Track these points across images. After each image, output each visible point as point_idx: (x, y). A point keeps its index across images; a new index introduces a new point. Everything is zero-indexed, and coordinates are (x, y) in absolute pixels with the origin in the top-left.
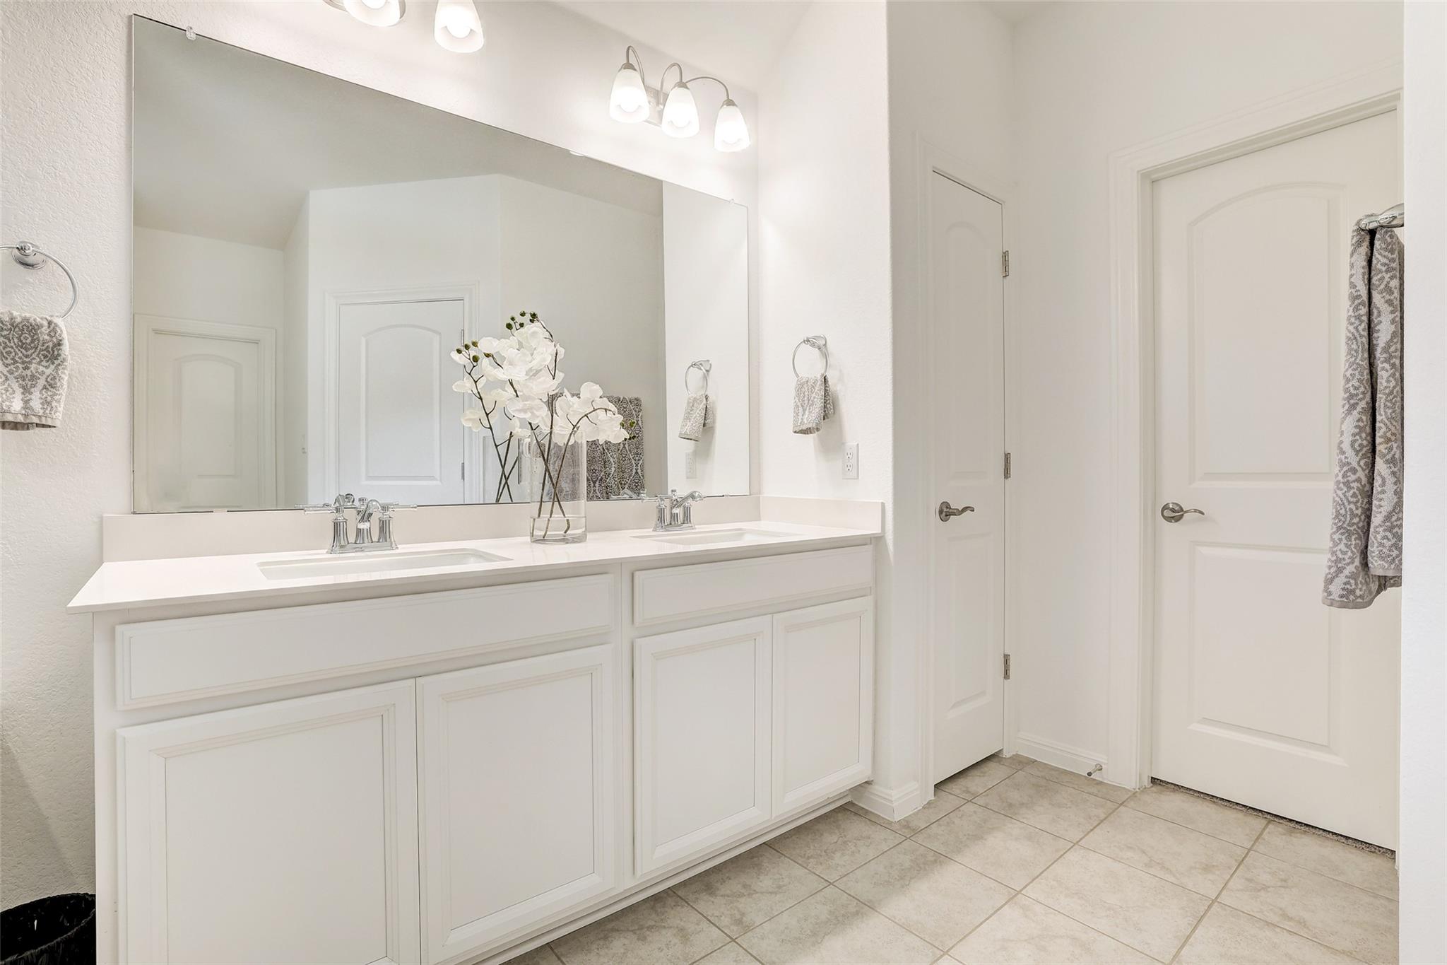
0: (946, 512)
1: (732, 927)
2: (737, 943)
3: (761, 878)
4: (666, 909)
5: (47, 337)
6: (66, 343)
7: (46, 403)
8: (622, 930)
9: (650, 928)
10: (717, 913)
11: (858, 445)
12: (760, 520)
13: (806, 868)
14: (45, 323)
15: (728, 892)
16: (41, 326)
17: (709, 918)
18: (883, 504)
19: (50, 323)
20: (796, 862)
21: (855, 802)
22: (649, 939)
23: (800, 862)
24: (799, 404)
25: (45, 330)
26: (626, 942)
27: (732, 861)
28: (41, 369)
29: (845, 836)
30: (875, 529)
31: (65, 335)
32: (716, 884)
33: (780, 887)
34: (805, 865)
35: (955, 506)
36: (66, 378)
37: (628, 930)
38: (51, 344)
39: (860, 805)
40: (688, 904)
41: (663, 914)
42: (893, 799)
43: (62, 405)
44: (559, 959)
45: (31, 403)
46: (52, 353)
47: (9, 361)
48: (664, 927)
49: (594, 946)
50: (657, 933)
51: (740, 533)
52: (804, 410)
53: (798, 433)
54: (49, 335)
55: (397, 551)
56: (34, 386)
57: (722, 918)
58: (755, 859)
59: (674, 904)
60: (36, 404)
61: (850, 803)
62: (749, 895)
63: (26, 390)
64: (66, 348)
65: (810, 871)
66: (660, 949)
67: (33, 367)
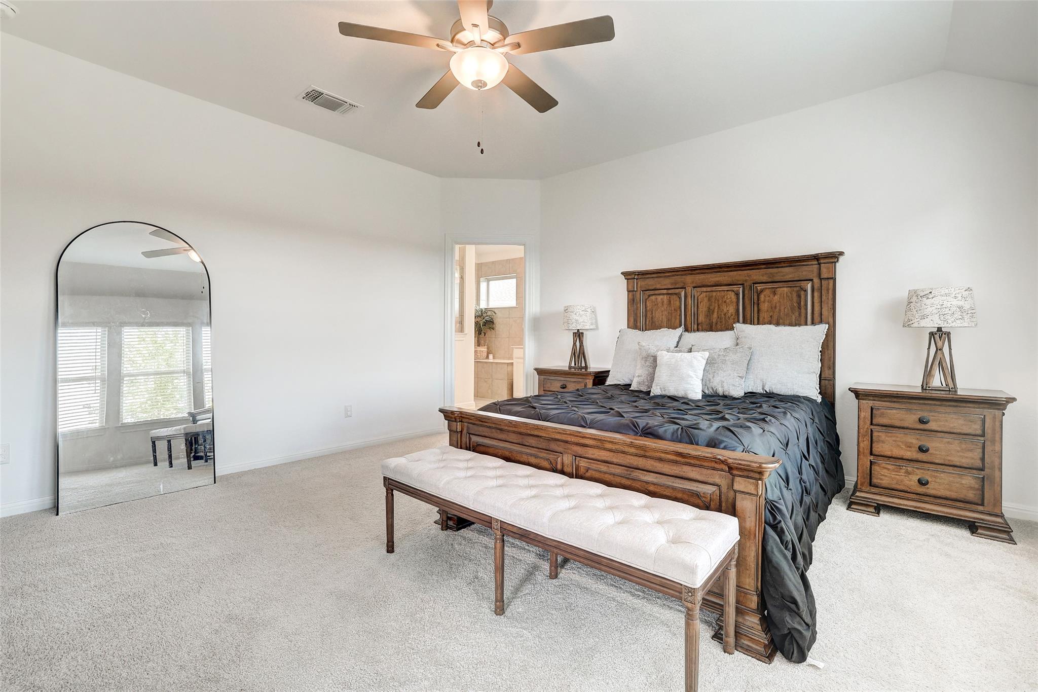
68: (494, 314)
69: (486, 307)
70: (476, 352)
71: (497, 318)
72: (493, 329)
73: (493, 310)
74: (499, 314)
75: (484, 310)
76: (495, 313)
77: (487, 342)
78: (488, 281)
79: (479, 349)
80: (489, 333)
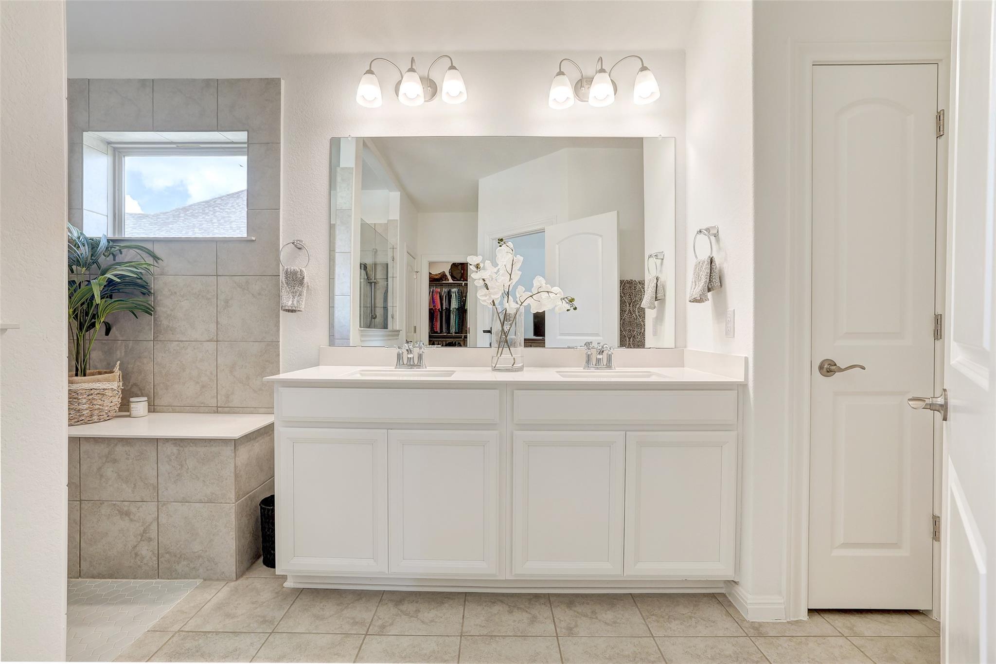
0: (828, 368)
1: (563, 630)
2: (558, 640)
3: (608, 612)
4: (537, 604)
5: (300, 276)
6: (305, 277)
7: (298, 302)
8: (504, 603)
9: (518, 608)
10: (562, 619)
11: (734, 310)
12: (683, 367)
13: (644, 619)
14: (299, 271)
15: (580, 611)
16: (298, 272)
17: (555, 619)
18: (746, 359)
19: (301, 270)
20: (641, 614)
21: (727, 595)
22: (514, 613)
23: (644, 614)
24: (694, 280)
25: (299, 273)
26: (501, 609)
27: (599, 595)
28: (298, 288)
29: (695, 613)
30: (740, 378)
31: (305, 275)
32: (577, 604)
33: (615, 622)
34: (645, 618)
35: (841, 364)
36: (305, 291)
37: (508, 604)
38: (301, 279)
39: (729, 598)
40: (551, 607)
41: (532, 605)
42: (748, 602)
43: (304, 302)
44: (465, 602)
45: (294, 302)
46: (301, 282)
47: (290, 287)
48: (527, 611)
49: (484, 604)
50: (520, 613)
51: (650, 374)
52: (696, 285)
53: (693, 302)
54: (300, 275)
55: (426, 369)
56: (296, 295)
57: (562, 622)
58: (615, 600)
59: (543, 602)
60: (295, 303)
61: (723, 595)
62: (590, 618)
63: (294, 297)
64: (306, 280)
65: (646, 623)
66: (514, 621)
67: (296, 288)
68: (150, 260)
69: (110, 236)
70: (73, 396)
71: (162, 274)
72: (149, 311)
73: (149, 246)
74: (171, 263)
75: (103, 243)
76: (156, 258)
77: (119, 354)
78: (117, 152)
79: (84, 384)
80: (125, 327)
